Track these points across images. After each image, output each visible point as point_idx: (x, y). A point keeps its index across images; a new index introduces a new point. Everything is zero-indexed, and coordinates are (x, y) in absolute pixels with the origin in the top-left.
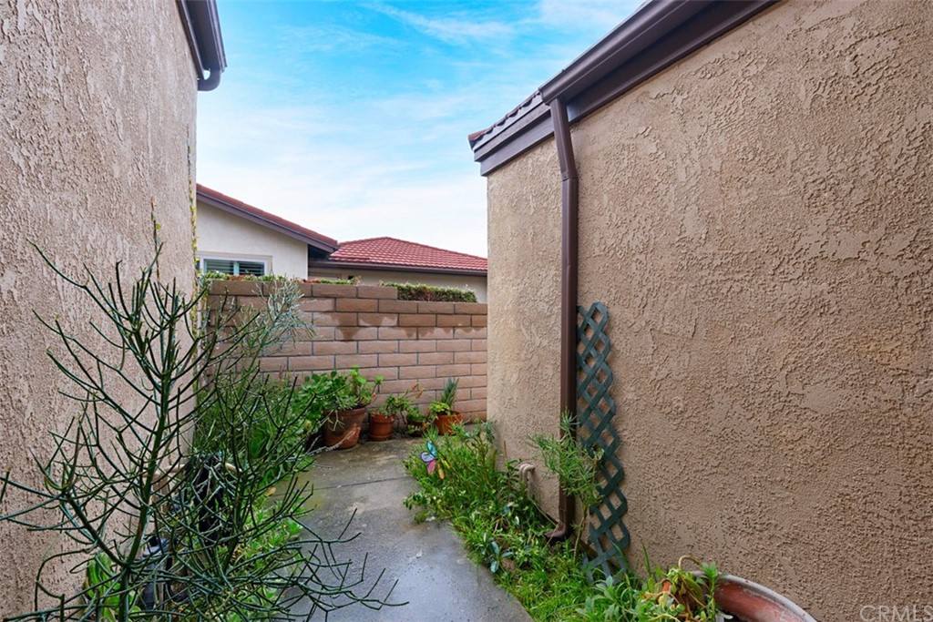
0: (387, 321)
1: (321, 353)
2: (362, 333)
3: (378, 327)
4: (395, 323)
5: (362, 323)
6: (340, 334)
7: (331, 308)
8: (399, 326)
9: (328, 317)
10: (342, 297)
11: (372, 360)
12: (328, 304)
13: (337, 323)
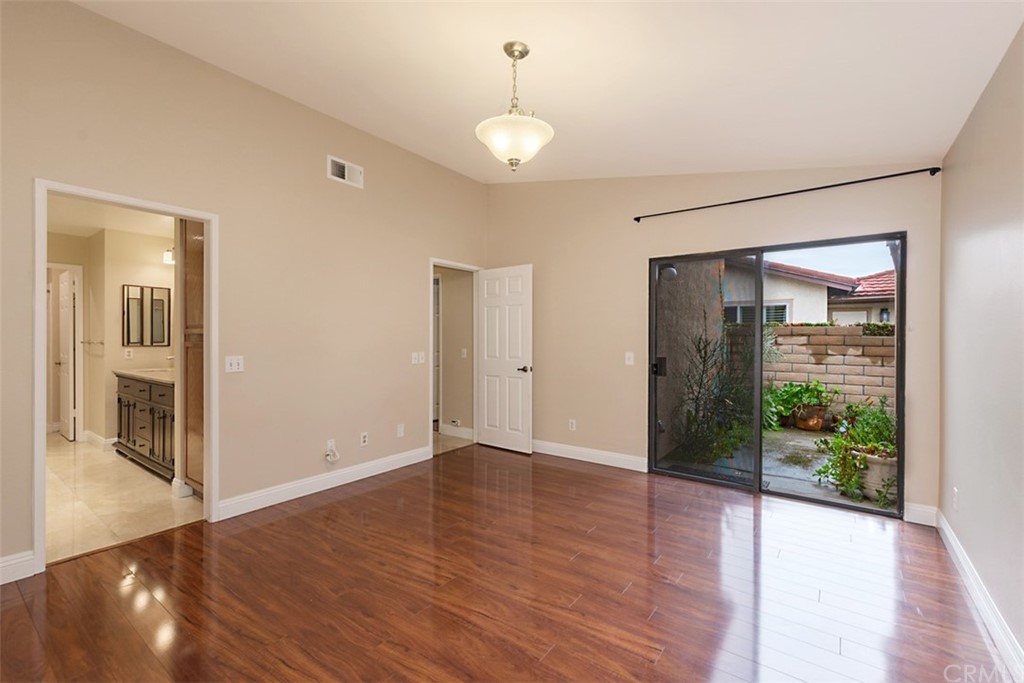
0: (851, 351)
1: (798, 371)
2: (830, 359)
3: (844, 355)
4: (860, 353)
5: (830, 352)
6: (812, 359)
7: (805, 342)
8: (863, 355)
9: (804, 348)
10: (814, 335)
11: (840, 379)
12: (804, 340)
13: (810, 352)
